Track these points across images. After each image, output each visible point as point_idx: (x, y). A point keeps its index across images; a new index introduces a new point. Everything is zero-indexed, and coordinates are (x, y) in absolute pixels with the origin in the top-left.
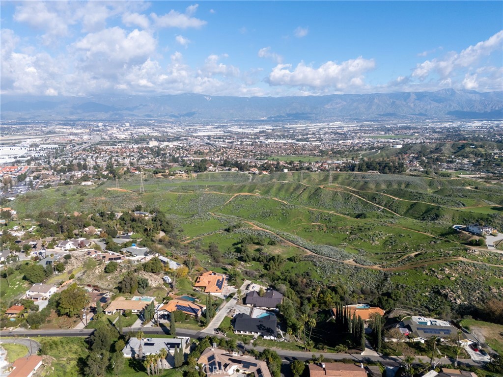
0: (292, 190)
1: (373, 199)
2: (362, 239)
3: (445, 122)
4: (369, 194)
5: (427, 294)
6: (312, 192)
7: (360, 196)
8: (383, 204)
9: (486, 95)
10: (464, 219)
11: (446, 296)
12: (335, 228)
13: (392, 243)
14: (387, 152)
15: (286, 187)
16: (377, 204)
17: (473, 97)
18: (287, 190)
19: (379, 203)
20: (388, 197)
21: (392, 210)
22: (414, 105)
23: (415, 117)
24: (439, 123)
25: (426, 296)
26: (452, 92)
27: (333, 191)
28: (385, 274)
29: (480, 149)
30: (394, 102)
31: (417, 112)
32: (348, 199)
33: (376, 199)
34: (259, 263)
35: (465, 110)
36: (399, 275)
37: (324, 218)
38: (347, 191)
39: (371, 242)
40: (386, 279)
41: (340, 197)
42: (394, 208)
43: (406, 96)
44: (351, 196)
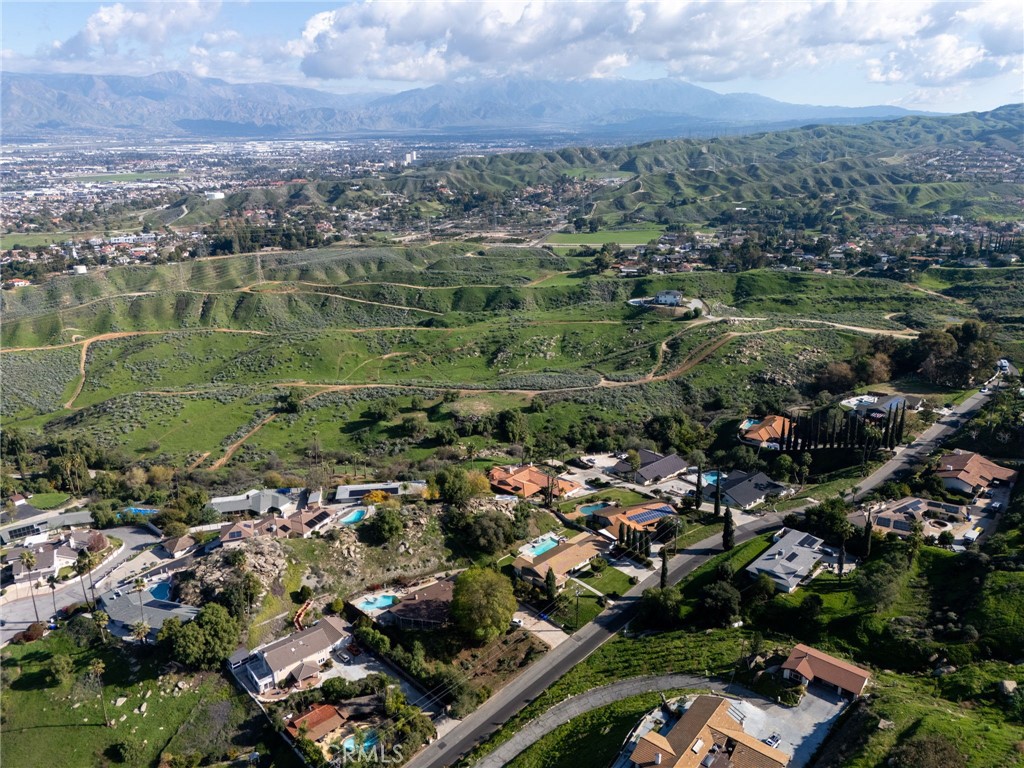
0: (172, 311)
1: (377, 295)
2: (524, 355)
3: (205, 143)
4: (363, 289)
5: (749, 387)
6: (232, 305)
7: (343, 295)
8: (404, 301)
9: (241, 88)
10: (551, 299)
11: (773, 381)
13: (574, 347)
15: (147, 305)
16: (389, 303)
17: (221, 92)
18: (158, 312)
19: (394, 301)
20: (404, 288)
21: (428, 309)
22: (112, 104)
23: (123, 131)
24: (190, 146)
25: (750, 390)
27: (281, 295)
28: (676, 382)
29: (366, 191)
30: (62, 99)
31: (125, 122)
32: (323, 305)
33: (383, 295)
37: (396, 341)
38: (309, 290)
39: (542, 355)
40: (686, 388)
41: (305, 307)
42: (430, 304)
43: (86, 83)
44: (327, 299)
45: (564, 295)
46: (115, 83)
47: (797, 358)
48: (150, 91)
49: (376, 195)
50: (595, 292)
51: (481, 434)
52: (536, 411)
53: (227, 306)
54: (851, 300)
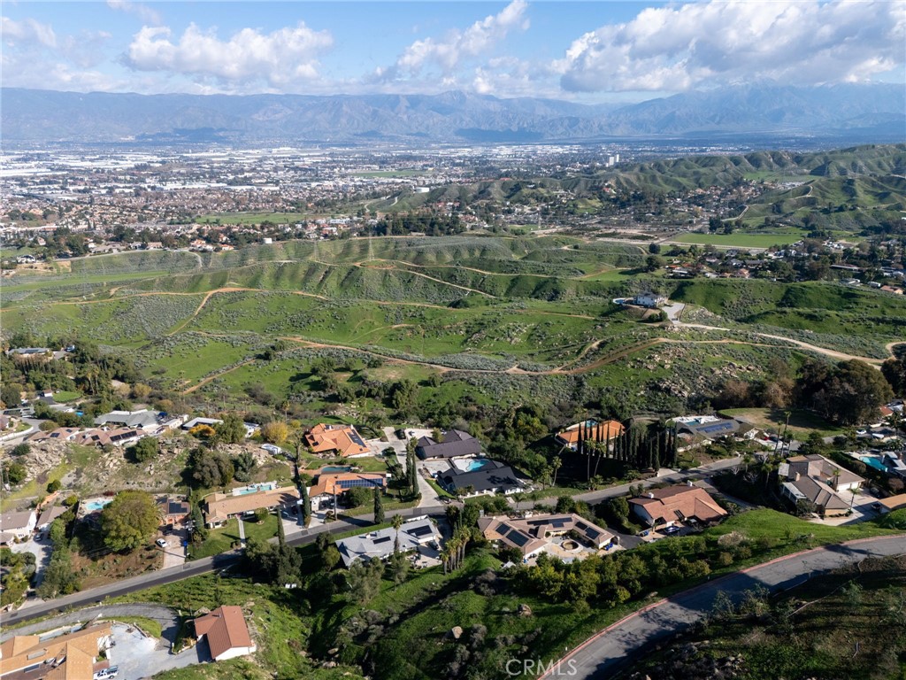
0: (303, 276)
1: (451, 277)
2: (493, 338)
3: (460, 147)
4: (442, 270)
5: (642, 393)
6: (344, 275)
7: (427, 274)
8: (469, 284)
9: (508, 102)
11: (668, 390)
12: (440, 327)
13: (539, 336)
14: (410, 200)
15: (287, 270)
16: (459, 284)
17: (493, 106)
18: (293, 277)
19: (462, 283)
20: (474, 272)
21: (485, 292)
22: (409, 117)
23: (412, 138)
24: (453, 150)
25: (642, 396)
26: (460, 97)
27: (381, 271)
28: (575, 378)
29: (540, 189)
30: (375, 113)
31: (415, 131)
32: (409, 281)
33: (455, 277)
34: (371, 399)
35: (483, 128)
36: (595, 375)
37: (409, 314)
38: (403, 268)
39: (509, 340)
40: (580, 384)
41: (395, 281)
42: (488, 288)
43: (393, 101)
44: (413, 276)
45: (604, 289)
46: (415, 101)
47: (712, 372)
48: (439, 106)
49: (548, 192)
50: (634, 290)
51: (373, 397)
52: (429, 385)
53: (339, 275)
54: (888, 323)
